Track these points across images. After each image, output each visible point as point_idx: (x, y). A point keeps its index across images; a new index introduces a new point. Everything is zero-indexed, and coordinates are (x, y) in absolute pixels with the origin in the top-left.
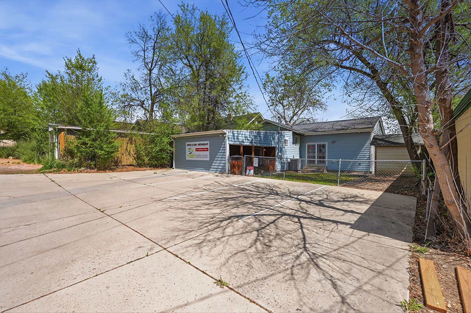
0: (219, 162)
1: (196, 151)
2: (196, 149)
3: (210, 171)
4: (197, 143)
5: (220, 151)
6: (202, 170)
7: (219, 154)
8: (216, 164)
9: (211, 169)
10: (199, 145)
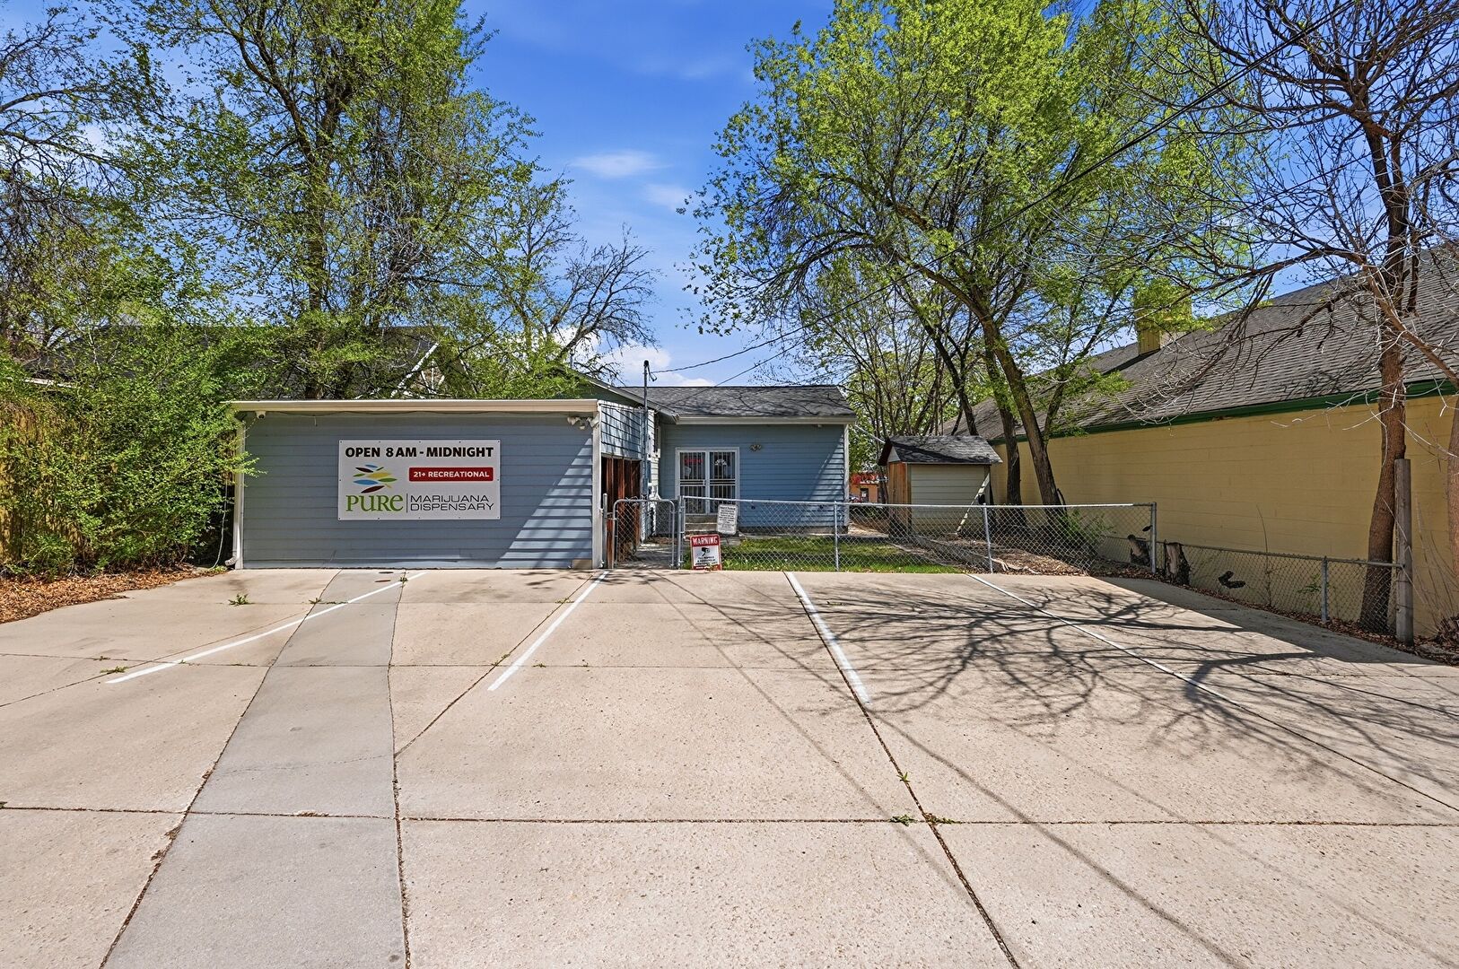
0: (555, 523)
1: (412, 479)
2: (412, 471)
3: (500, 564)
4: (422, 445)
5: (564, 482)
6: (456, 561)
7: (557, 492)
8: (538, 532)
9: (508, 555)
10: (432, 452)
